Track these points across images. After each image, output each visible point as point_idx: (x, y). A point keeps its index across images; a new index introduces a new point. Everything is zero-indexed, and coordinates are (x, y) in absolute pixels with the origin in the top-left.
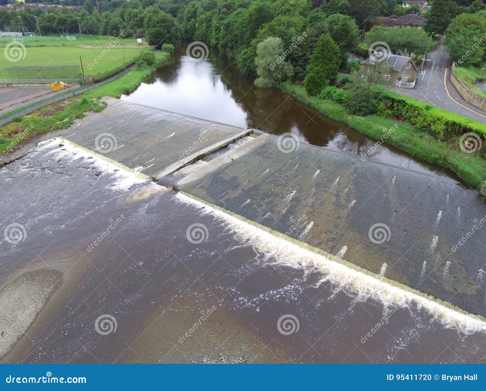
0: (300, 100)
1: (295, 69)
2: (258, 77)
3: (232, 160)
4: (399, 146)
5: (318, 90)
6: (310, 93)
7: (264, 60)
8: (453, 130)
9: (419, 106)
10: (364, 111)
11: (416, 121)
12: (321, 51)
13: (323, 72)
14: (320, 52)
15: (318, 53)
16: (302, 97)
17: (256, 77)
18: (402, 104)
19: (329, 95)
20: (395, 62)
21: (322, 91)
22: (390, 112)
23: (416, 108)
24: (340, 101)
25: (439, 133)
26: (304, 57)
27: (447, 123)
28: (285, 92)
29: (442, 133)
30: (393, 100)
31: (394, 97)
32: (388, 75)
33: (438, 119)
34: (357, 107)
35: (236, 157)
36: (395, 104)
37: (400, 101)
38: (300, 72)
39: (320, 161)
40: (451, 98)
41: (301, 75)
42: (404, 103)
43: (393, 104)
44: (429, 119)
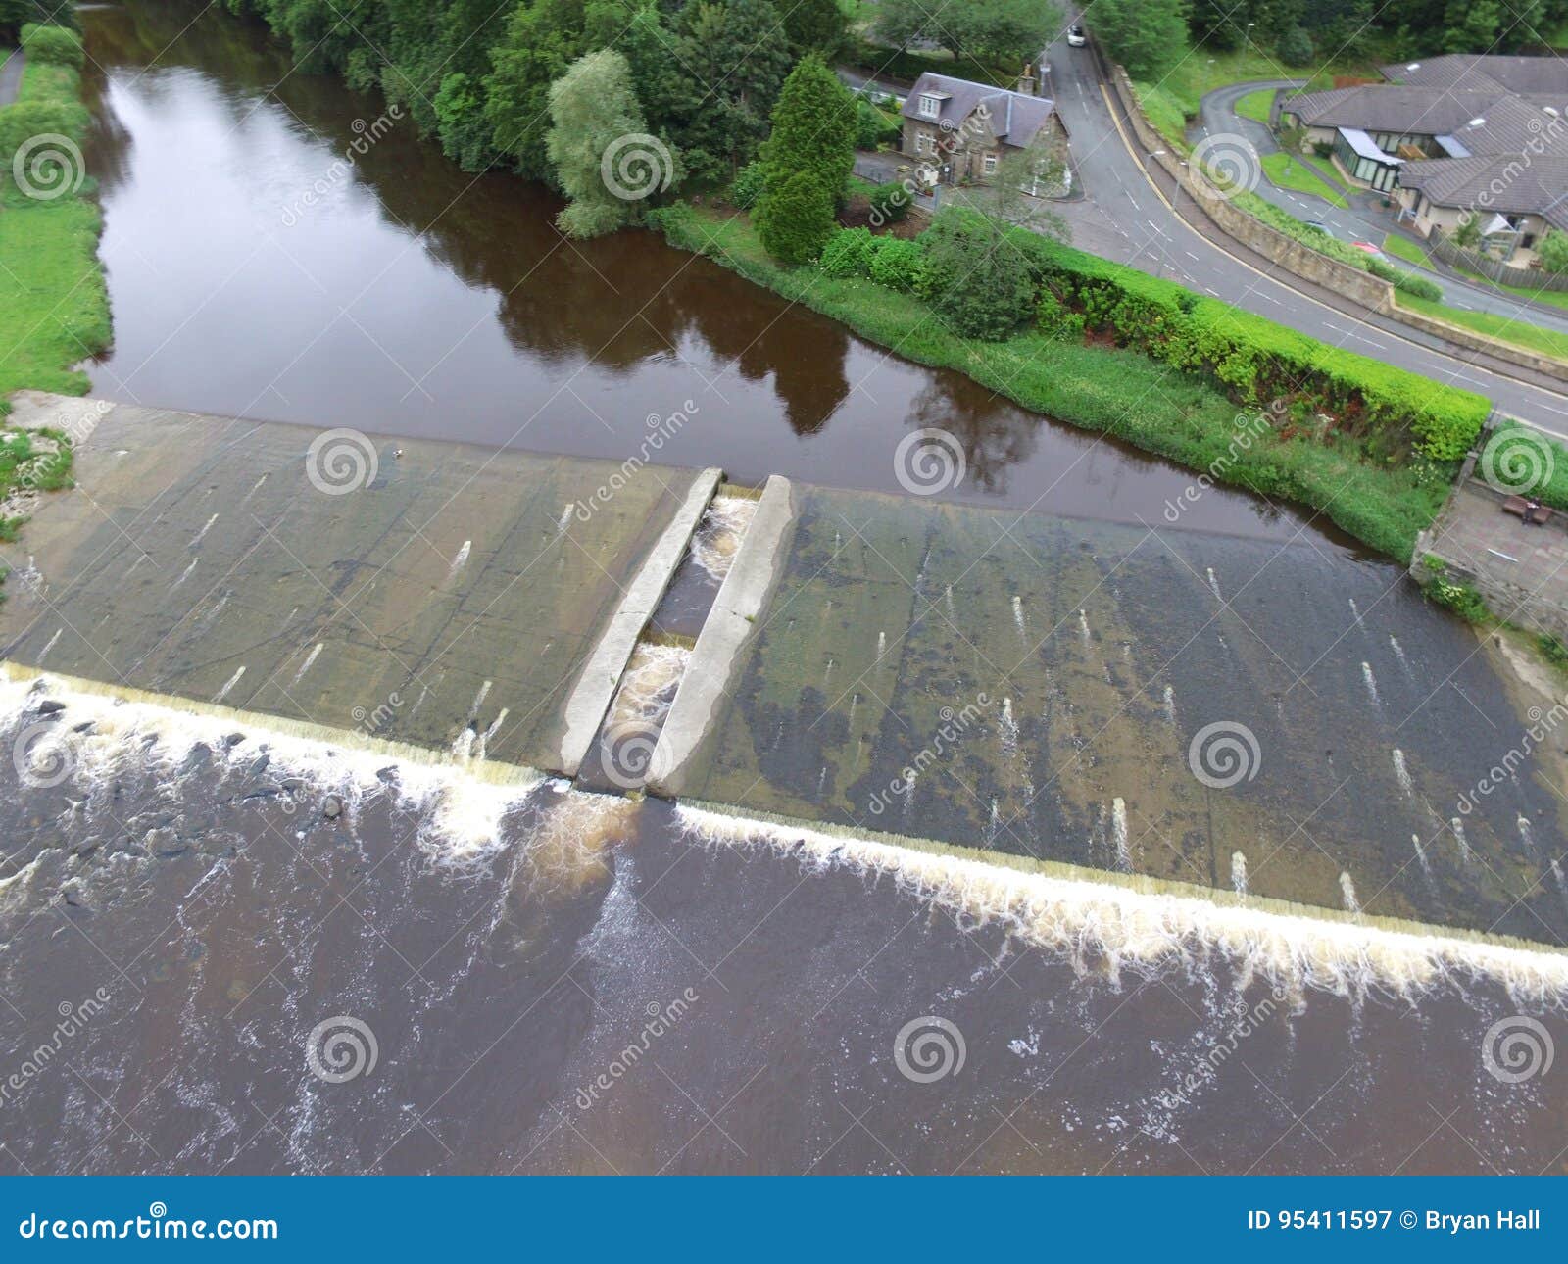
0: (753, 280)
1: (686, 157)
2: (570, 200)
3: (749, 619)
4: (1157, 446)
5: (811, 246)
6: (787, 258)
7: (586, 143)
8: (1275, 376)
9: (1160, 301)
10: (1004, 324)
11: (1163, 348)
12: (806, 116)
13: (822, 184)
14: (803, 120)
15: (797, 123)
16: (755, 269)
17: (562, 201)
18: (1106, 288)
19: (857, 266)
20: (1006, 115)
21: (828, 249)
22: (1077, 319)
23: (1152, 309)
24: (902, 284)
25: (1245, 390)
26: (709, 112)
27: (1256, 358)
28: (680, 247)
29: (1253, 389)
30: (1074, 279)
31: (1077, 269)
32: (991, 156)
33: (1232, 348)
34: (986, 316)
35: (752, 605)
36: (1085, 293)
37: (1095, 283)
38: (706, 167)
39: (998, 560)
40: (1187, 225)
41: (712, 175)
42: (1110, 288)
43: (1077, 291)
44: (1204, 345)
